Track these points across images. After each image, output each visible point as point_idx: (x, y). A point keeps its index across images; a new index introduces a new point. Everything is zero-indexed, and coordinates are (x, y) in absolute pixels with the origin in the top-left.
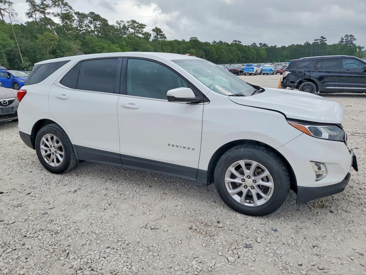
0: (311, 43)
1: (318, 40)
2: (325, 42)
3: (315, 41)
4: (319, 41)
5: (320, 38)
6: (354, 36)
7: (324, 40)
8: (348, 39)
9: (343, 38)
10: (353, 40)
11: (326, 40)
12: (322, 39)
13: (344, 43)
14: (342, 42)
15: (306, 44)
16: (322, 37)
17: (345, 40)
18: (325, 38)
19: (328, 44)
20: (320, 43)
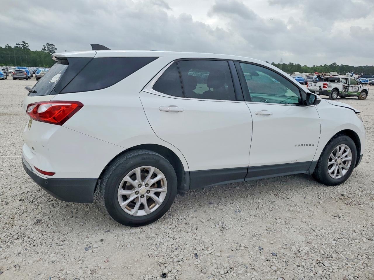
0: (13, 47)
1: (20, 44)
2: (28, 47)
3: (17, 45)
4: (21, 46)
5: (22, 43)
6: (54, 46)
7: (27, 45)
8: (50, 48)
9: (45, 46)
10: (54, 49)
11: (29, 46)
12: (24, 44)
13: (47, 51)
14: (44, 49)
15: (7, 47)
16: (24, 42)
17: (48, 48)
18: (27, 44)
19: (32, 50)
20: (22, 48)
